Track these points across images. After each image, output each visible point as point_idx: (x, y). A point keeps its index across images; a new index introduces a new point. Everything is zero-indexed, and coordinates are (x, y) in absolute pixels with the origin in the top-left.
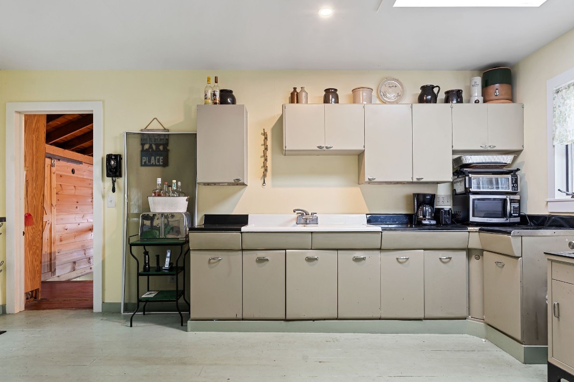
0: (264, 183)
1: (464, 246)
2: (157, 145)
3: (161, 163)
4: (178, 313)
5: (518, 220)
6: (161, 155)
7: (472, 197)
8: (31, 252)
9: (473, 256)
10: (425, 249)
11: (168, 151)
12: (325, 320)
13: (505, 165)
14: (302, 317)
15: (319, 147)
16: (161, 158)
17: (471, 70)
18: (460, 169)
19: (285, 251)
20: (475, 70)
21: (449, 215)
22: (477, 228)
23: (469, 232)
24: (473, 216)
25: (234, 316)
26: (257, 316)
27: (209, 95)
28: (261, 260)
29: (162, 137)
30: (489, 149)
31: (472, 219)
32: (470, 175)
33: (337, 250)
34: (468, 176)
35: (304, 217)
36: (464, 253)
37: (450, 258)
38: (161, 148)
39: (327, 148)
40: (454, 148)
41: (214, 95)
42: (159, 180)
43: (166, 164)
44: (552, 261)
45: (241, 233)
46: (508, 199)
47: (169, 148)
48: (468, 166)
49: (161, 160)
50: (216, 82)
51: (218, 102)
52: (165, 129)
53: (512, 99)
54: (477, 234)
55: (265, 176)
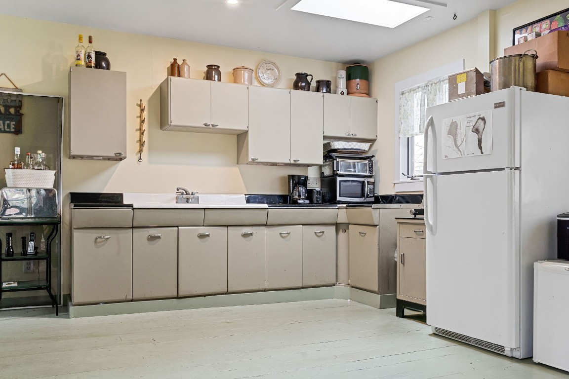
0: (140, 159)
1: (334, 221)
2: (7, 107)
3: (13, 130)
5: (373, 199)
6: (12, 120)
7: (339, 179)
9: (341, 230)
10: (303, 225)
11: (21, 115)
12: (215, 295)
13: (364, 152)
14: (195, 293)
15: (205, 125)
16: (13, 123)
17: (337, 62)
18: (329, 154)
19: (177, 228)
20: (339, 62)
21: (320, 195)
22: (345, 206)
23: (338, 208)
24: (340, 196)
25: (123, 297)
26: (148, 296)
27: (82, 56)
28: (152, 238)
29: (14, 98)
30: (352, 136)
31: (339, 198)
32: (338, 159)
33: (227, 226)
34: (336, 160)
35: (184, 195)
36: (334, 228)
37: (323, 232)
38: (12, 111)
39: (213, 125)
40: (325, 134)
41: (89, 57)
42: (17, 150)
43: (18, 131)
44: (400, 223)
45: (133, 209)
46: (366, 181)
47: (23, 111)
48: (335, 151)
49: (12, 126)
50: (90, 42)
51: (93, 65)
52: (17, 88)
53: (368, 94)
54: (345, 210)
55: (140, 151)
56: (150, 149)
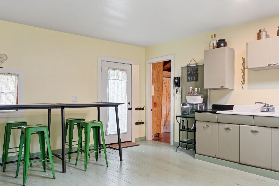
0: (243, 87)
2: (193, 71)
3: (195, 80)
4: (194, 150)
6: (194, 76)
8: (157, 118)
11: (198, 73)
12: (264, 169)
14: (249, 164)
15: (268, 65)
16: (195, 77)
19: (239, 125)
25: (214, 156)
27: (211, 44)
28: (227, 129)
29: (195, 67)
33: (271, 127)
35: (266, 107)
38: (195, 72)
39: (273, 65)
41: (213, 44)
42: (191, 88)
43: (197, 80)
45: (217, 114)
47: (198, 72)
49: (195, 78)
50: (215, 37)
51: (215, 47)
52: (197, 63)
55: (243, 83)
56: (249, 82)
